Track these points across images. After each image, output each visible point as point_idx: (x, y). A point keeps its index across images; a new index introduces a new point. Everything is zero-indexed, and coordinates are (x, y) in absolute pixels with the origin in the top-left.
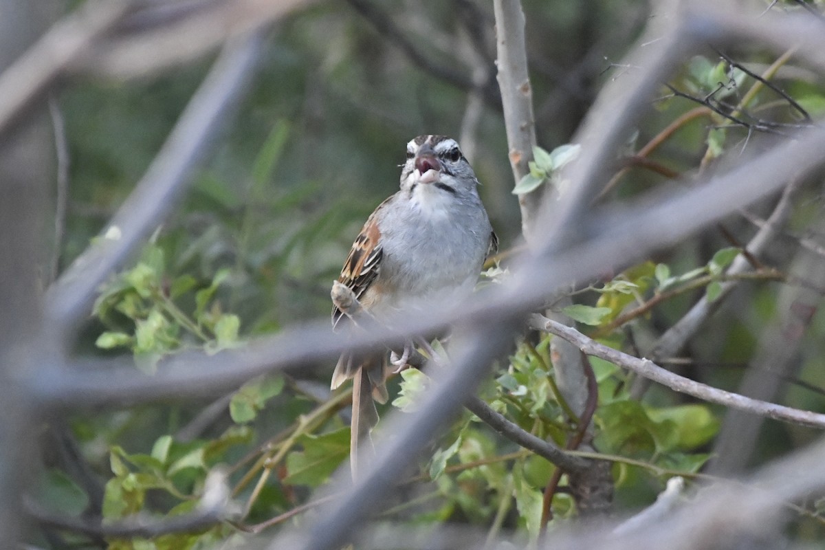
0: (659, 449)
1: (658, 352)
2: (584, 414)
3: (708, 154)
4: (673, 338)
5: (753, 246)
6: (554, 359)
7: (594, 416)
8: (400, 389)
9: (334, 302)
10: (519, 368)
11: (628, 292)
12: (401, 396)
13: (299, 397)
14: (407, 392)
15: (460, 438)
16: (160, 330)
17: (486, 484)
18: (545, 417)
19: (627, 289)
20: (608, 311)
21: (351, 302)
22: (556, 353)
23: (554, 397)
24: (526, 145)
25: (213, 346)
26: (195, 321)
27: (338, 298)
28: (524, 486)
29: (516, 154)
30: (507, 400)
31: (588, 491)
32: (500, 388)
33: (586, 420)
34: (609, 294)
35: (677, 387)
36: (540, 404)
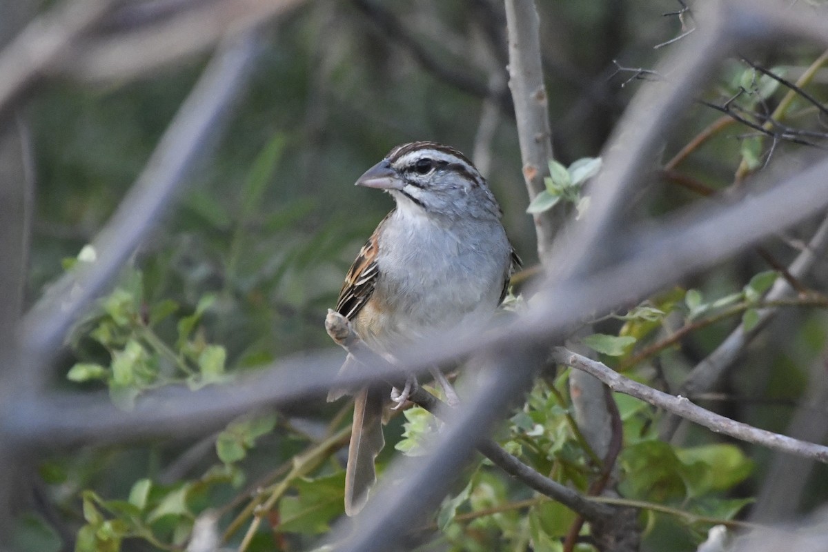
0: (691, 493)
1: (690, 388)
2: (608, 456)
3: (743, 166)
4: (706, 371)
5: (796, 268)
6: (574, 395)
7: (619, 458)
8: (403, 431)
9: (329, 333)
10: (535, 405)
11: (654, 320)
12: (405, 438)
13: (292, 437)
14: (412, 434)
15: (470, 485)
16: (138, 362)
17: (500, 533)
18: (563, 458)
19: (653, 316)
20: (632, 340)
21: (347, 332)
22: (577, 388)
23: (574, 437)
24: (542, 160)
25: (197, 380)
26: (177, 352)
27: (333, 329)
28: (542, 535)
29: (531, 169)
30: (522, 441)
31: (612, 540)
32: (515, 428)
33: (610, 461)
34: (633, 322)
35: (716, 428)
36: (559, 445)
